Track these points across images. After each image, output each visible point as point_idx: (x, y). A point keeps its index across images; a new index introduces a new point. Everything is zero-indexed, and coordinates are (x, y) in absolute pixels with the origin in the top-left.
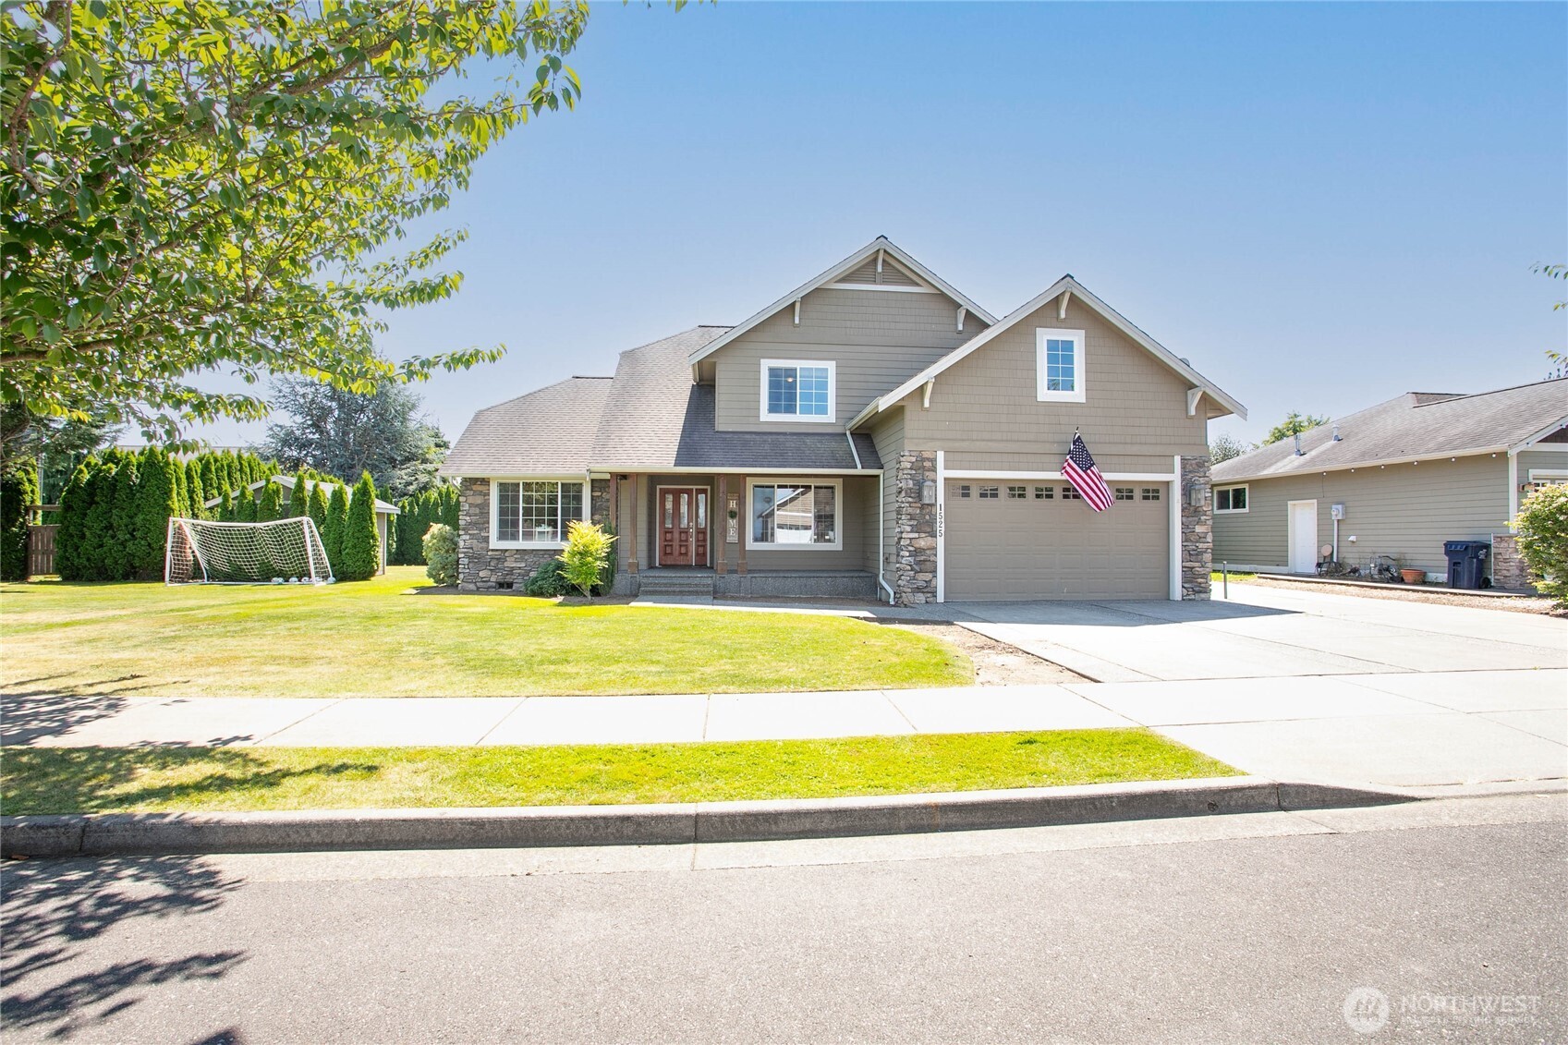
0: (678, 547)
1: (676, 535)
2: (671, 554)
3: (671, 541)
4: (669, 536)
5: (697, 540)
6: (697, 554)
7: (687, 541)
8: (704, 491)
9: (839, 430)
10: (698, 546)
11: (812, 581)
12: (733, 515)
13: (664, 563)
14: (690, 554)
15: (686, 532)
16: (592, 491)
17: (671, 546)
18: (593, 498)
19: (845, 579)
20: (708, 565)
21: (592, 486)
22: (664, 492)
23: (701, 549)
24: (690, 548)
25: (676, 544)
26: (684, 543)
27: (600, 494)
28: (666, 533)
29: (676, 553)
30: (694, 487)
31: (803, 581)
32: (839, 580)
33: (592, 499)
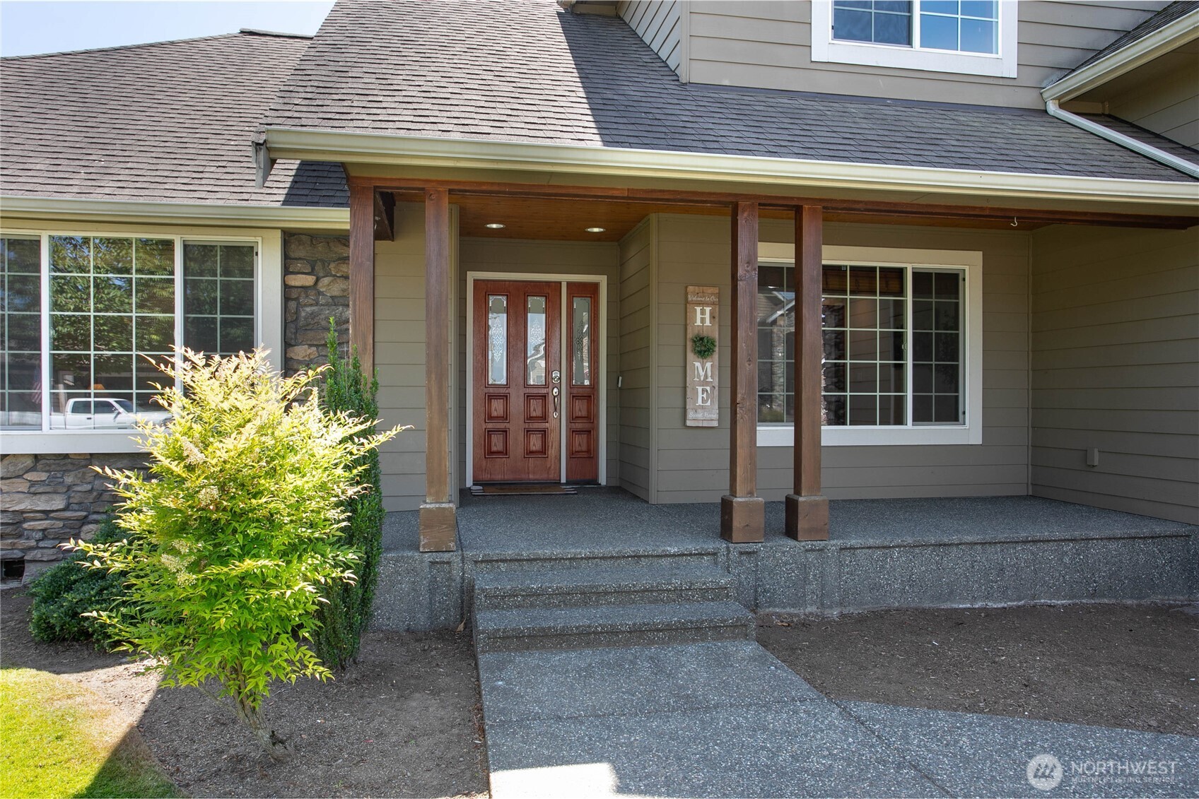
0: (521, 434)
1: (517, 403)
2: (505, 452)
3: (505, 417)
4: (497, 407)
5: (572, 418)
6: (572, 454)
7: (544, 418)
8: (590, 291)
9: (1026, 99)
10: (572, 432)
11: (1022, 555)
12: (703, 347)
13: (486, 477)
14: (552, 452)
15: (544, 397)
16: (286, 271)
17: (505, 432)
18: (288, 293)
19: (1112, 546)
20: (603, 480)
21: (286, 258)
22: (485, 290)
23: (581, 442)
24: (552, 437)
25: (516, 427)
26: (537, 423)
27: (308, 280)
28: (491, 397)
29: (517, 448)
30: (564, 278)
31: (995, 554)
32: (1095, 549)
33: (286, 298)
